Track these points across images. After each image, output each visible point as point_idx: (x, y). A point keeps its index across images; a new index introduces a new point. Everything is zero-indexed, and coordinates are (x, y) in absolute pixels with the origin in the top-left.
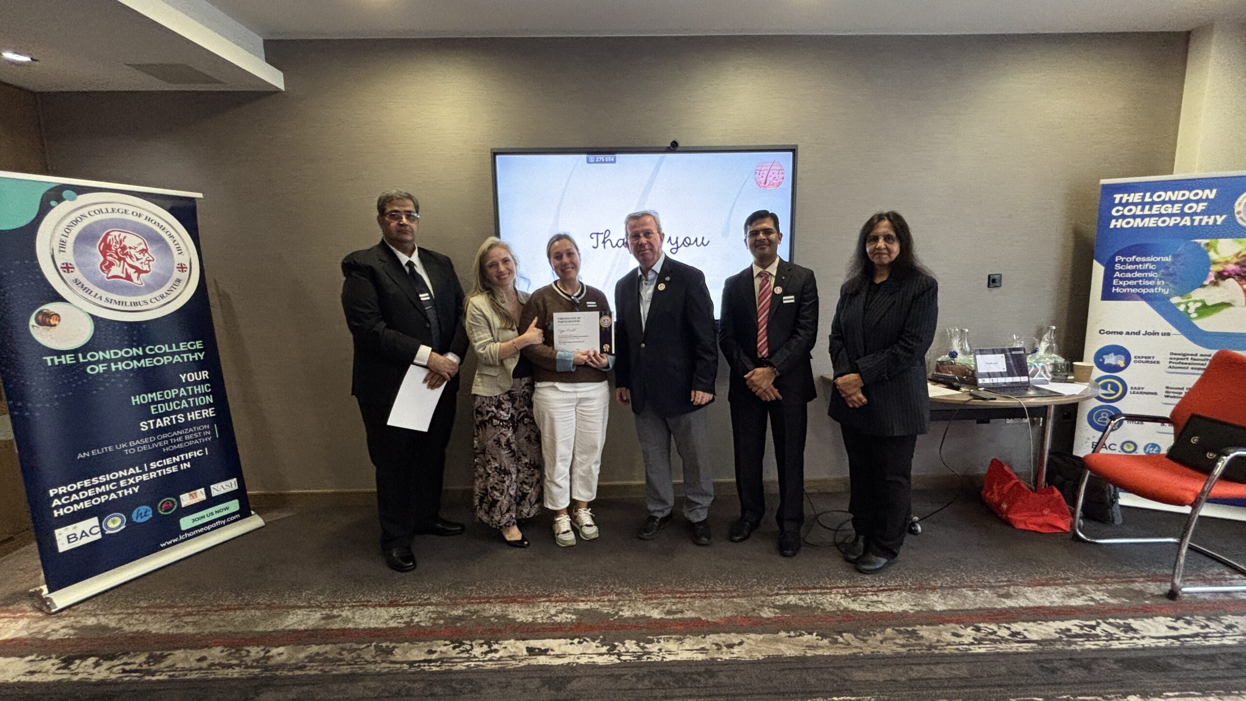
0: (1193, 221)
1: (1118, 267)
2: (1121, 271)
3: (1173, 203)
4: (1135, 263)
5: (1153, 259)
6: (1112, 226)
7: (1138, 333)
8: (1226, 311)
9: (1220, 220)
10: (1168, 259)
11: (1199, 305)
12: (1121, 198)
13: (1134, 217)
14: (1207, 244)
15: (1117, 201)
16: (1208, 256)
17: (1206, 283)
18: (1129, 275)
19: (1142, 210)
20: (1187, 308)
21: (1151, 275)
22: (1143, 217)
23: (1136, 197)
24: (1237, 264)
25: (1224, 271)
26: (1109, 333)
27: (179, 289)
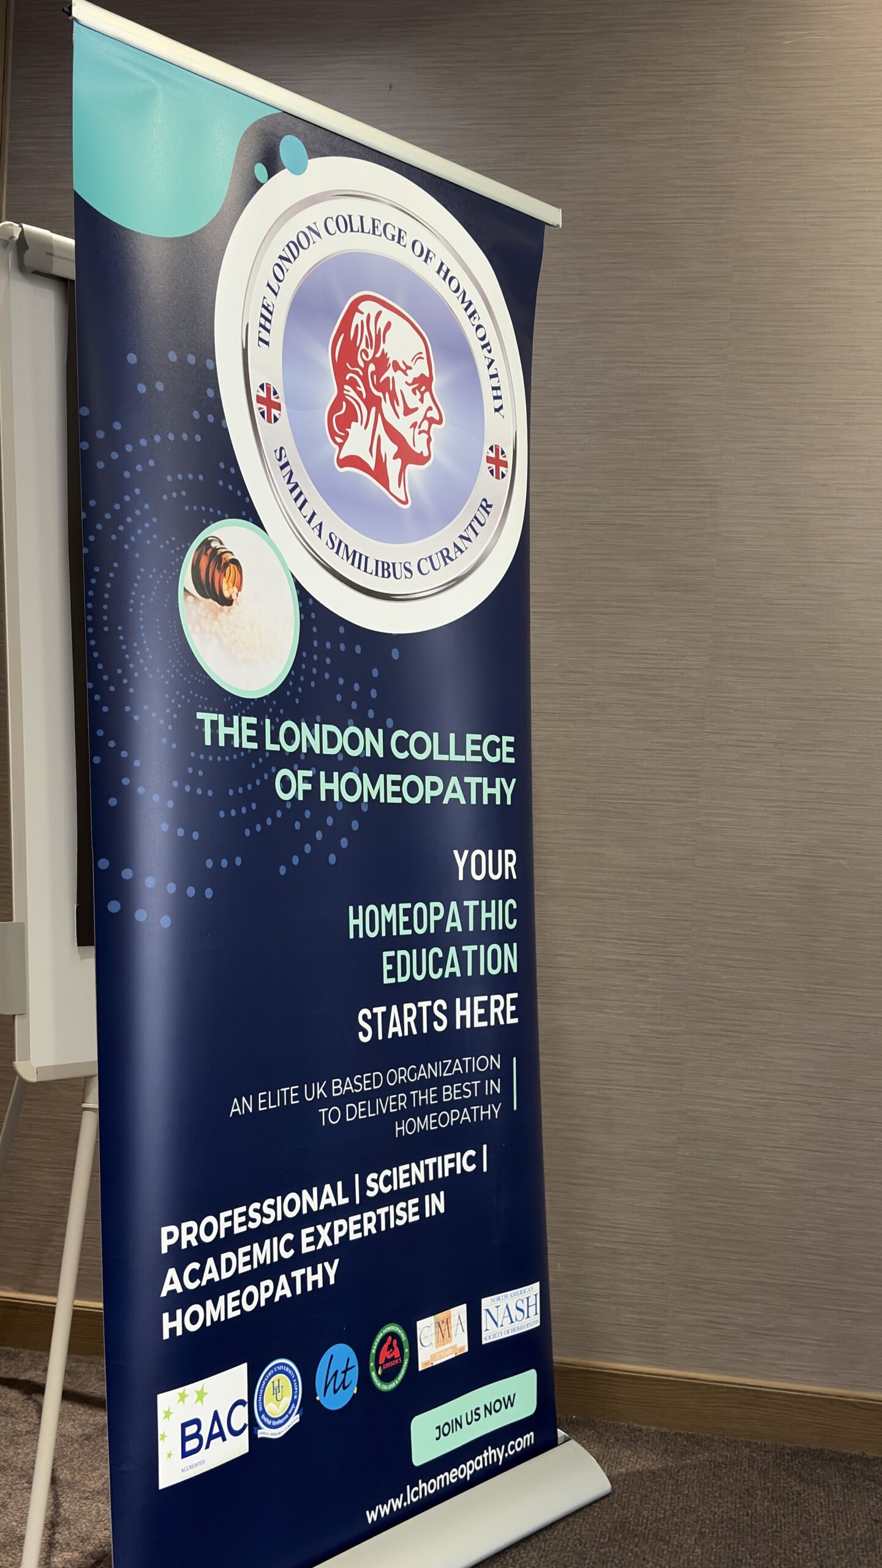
27: (486, 533)
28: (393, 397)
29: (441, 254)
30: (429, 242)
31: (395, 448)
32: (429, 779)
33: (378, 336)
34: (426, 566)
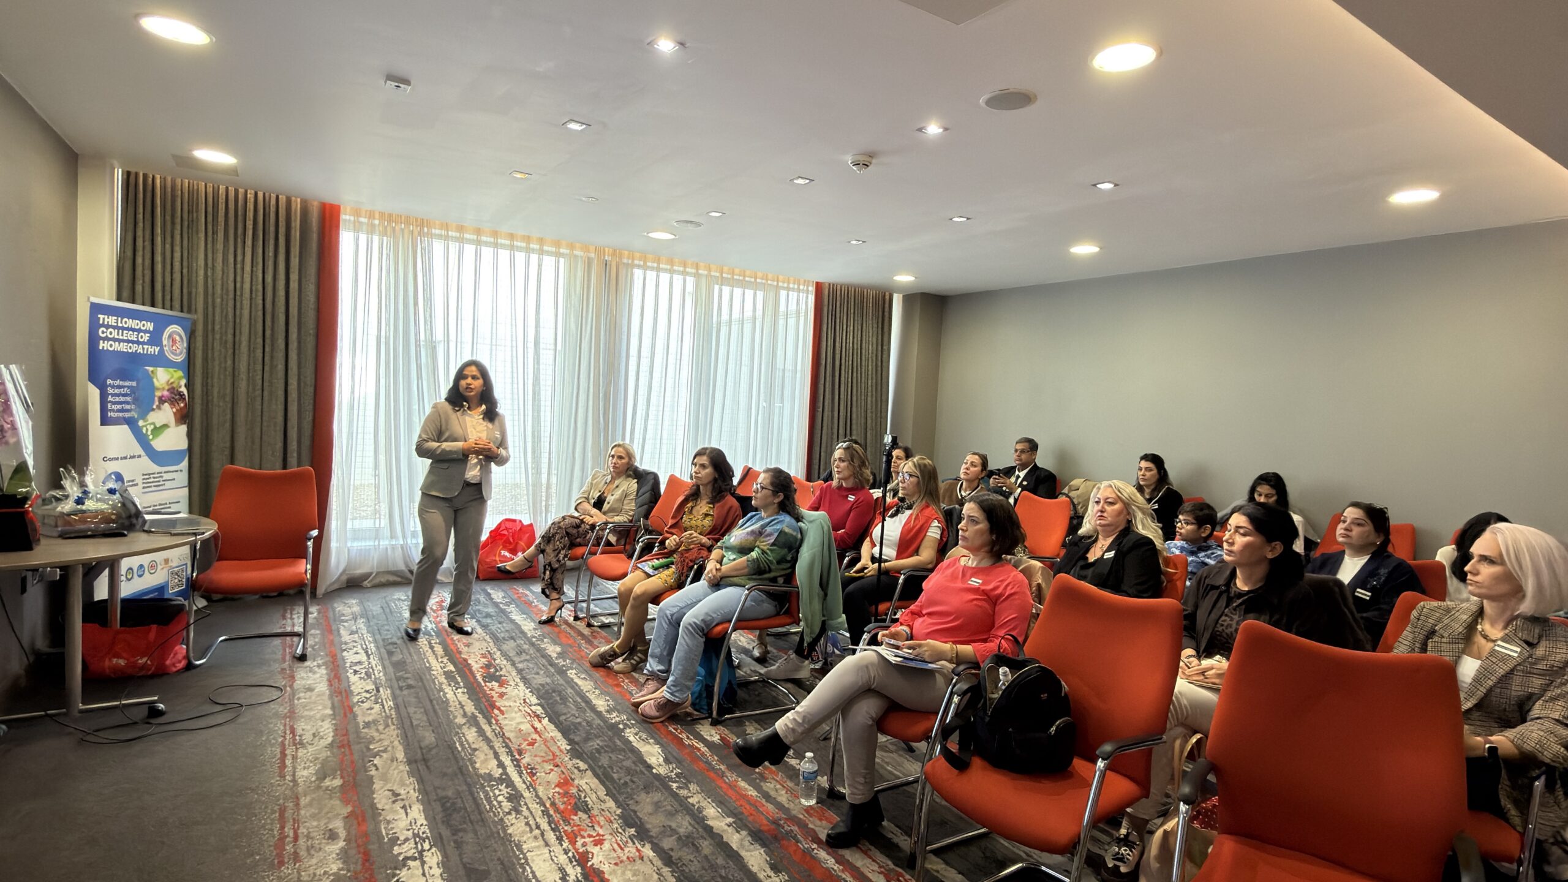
0: (143, 349)
1: (110, 390)
2: (113, 395)
3: (133, 330)
4: (119, 387)
5: (127, 383)
6: (101, 348)
7: (125, 458)
8: (167, 431)
9: (157, 349)
10: (134, 384)
11: (152, 427)
12: (104, 319)
13: (114, 340)
14: (152, 372)
15: (101, 322)
16: (153, 383)
17: (155, 407)
18: (117, 399)
19: (118, 334)
20: (147, 430)
21: (128, 399)
22: (120, 341)
23: (112, 320)
24: (168, 390)
25: (163, 396)
26: (111, 459)
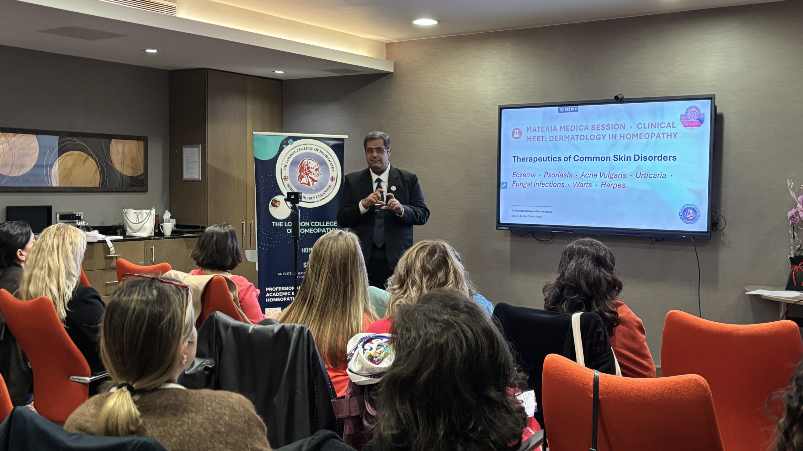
27: (330, 191)
28: (311, 173)
29: (320, 149)
30: (317, 148)
31: (311, 180)
32: (319, 229)
33: (308, 164)
34: (318, 197)
